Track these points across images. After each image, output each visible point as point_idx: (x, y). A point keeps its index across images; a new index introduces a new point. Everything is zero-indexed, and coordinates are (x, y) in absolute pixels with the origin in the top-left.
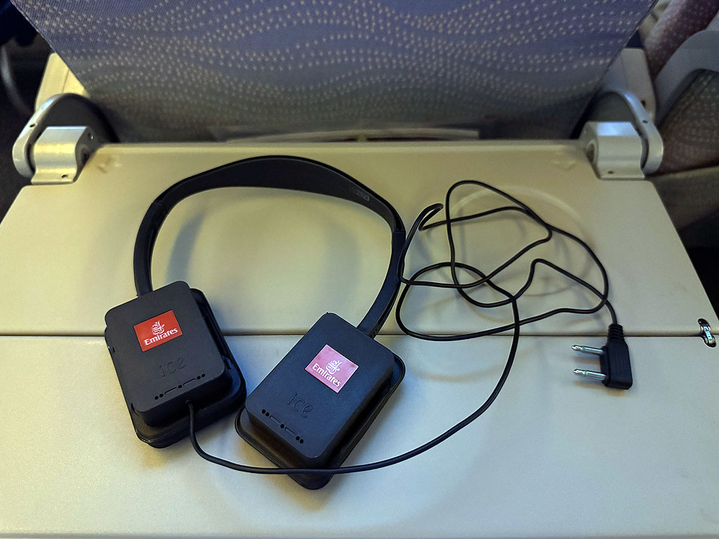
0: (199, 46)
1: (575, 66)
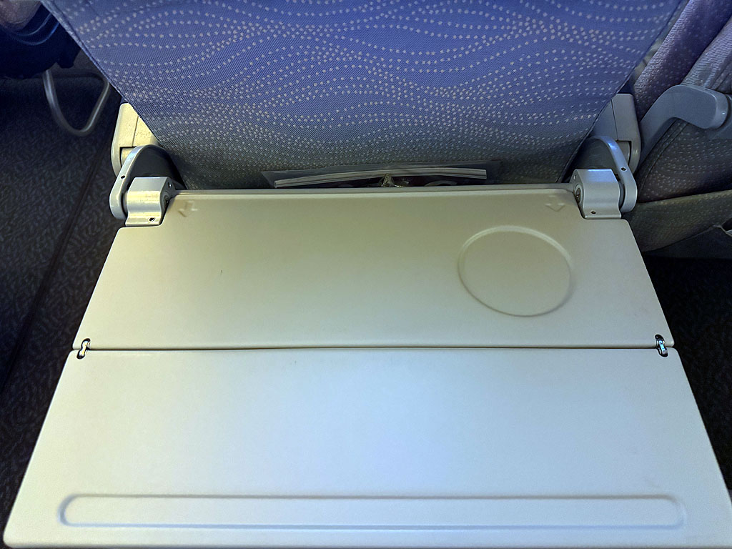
0: (257, 110)
1: (567, 120)
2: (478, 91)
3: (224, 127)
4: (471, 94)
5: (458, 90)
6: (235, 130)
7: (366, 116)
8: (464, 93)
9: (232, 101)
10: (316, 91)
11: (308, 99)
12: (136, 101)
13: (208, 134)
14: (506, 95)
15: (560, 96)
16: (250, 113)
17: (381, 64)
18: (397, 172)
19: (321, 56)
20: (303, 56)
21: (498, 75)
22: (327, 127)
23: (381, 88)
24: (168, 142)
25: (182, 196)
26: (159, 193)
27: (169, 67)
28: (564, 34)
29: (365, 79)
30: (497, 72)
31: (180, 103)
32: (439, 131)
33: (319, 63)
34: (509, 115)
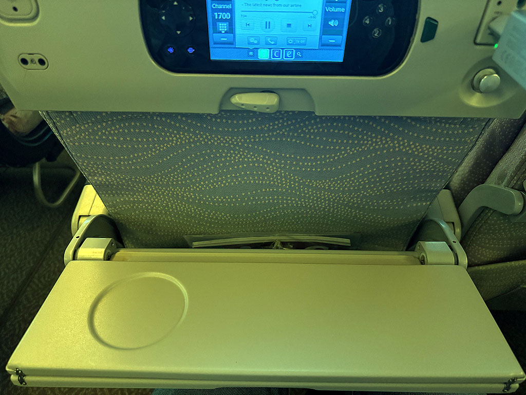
1: (409, 206)
2: (343, 184)
3: (159, 203)
4: (338, 186)
5: (330, 183)
6: (167, 206)
7: (264, 198)
8: (334, 185)
9: (167, 185)
10: (229, 180)
11: (222, 185)
12: (96, 182)
13: (147, 208)
14: (364, 188)
15: (403, 189)
16: (180, 194)
17: (276, 163)
18: (285, 238)
19: (234, 158)
20: (221, 156)
21: (358, 174)
22: (235, 205)
23: (275, 180)
24: (116, 213)
25: (122, 253)
26: (103, 250)
27: (124, 160)
28: (405, 147)
29: (264, 173)
30: (357, 171)
31: (129, 185)
32: (315, 210)
33: (232, 162)
34: (366, 201)
